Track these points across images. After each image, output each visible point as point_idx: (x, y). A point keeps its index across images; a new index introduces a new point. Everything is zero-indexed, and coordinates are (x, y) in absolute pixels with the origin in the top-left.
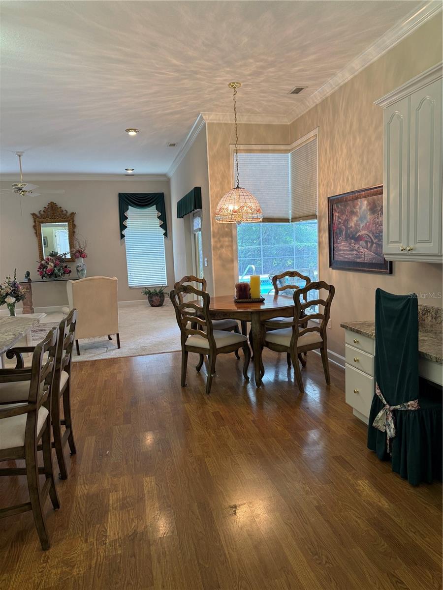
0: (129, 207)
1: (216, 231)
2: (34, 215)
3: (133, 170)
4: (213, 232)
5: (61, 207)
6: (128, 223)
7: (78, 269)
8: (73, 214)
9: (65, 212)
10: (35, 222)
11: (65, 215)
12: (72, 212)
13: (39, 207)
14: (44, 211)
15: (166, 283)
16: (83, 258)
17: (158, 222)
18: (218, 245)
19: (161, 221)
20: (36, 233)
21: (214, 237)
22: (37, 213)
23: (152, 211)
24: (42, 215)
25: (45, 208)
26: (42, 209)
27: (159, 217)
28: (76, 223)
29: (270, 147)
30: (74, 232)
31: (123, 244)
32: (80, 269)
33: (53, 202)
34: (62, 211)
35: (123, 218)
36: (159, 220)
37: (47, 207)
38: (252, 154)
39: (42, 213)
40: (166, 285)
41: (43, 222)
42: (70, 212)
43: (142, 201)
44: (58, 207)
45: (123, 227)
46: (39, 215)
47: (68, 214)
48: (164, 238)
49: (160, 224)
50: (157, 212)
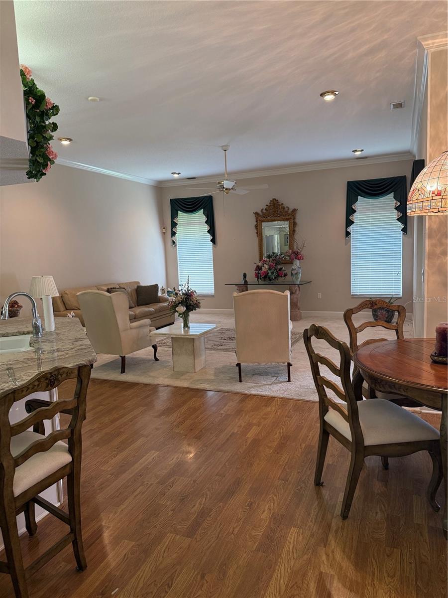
0: (359, 197)
2: (256, 214)
3: (362, 150)
5: (283, 204)
6: (355, 217)
8: (295, 211)
9: (286, 209)
10: (257, 221)
11: (287, 212)
12: (294, 208)
13: (261, 205)
14: (266, 210)
15: (401, 293)
16: (299, 260)
17: (395, 214)
19: (399, 213)
20: (257, 233)
22: (260, 212)
23: (389, 200)
24: (264, 214)
25: (267, 205)
26: (265, 207)
27: (397, 208)
28: (297, 221)
30: (294, 231)
31: (348, 243)
32: (294, 272)
33: (275, 199)
34: (284, 208)
35: (350, 211)
36: (396, 211)
37: (269, 205)
39: (264, 211)
40: (401, 296)
41: (264, 221)
42: (291, 208)
43: (375, 188)
44: (280, 204)
45: (349, 223)
46: (261, 214)
47: (290, 212)
48: (402, 235)
49: (398, 216)
50: (395, 202)
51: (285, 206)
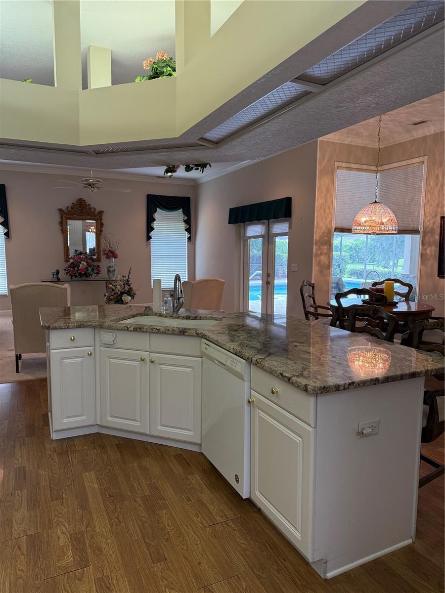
0: (158, 209)
1: (318, 239)
2: (61, 210)
4: (316, 240)
5: (89, 205)
6: (155, 225)
7: (110, 269)
8: (101, 213)
9: (93, 210)
10: (62, 218)
11: (93, 213)
12: (100, 210)
13: (66, 202)
14: (72, 208)
16: (115, 258)
17: (183, 226)
18: (319, 253)
19: (186, 225)
20: (62, 230)
21: (316, 245)
22: (64, 209)
23: (179, 214)
24: (69, 211)
25: (73, 204)
26: (70, 205)
27: (185, 221)
28: (103, 222)
29: (365, 167)
30: (101, 231)
31: (148, 245)
32: (111, 269)
33: (82, 199)
34: (91, 208)
35: (150, 220)
36: (184, 223)
37: (75, 203)
38: (350, 172)
39: (69, 209)
41: (70, 219)
42: (98, 210)
43: (171, 203)
44: (87, 204)
45: (150, 229)
46: (66, 211)
47: (97, 212)
48: (187, 242)
49: (185, 227)
50: (183, 216)
51: (92, 208)
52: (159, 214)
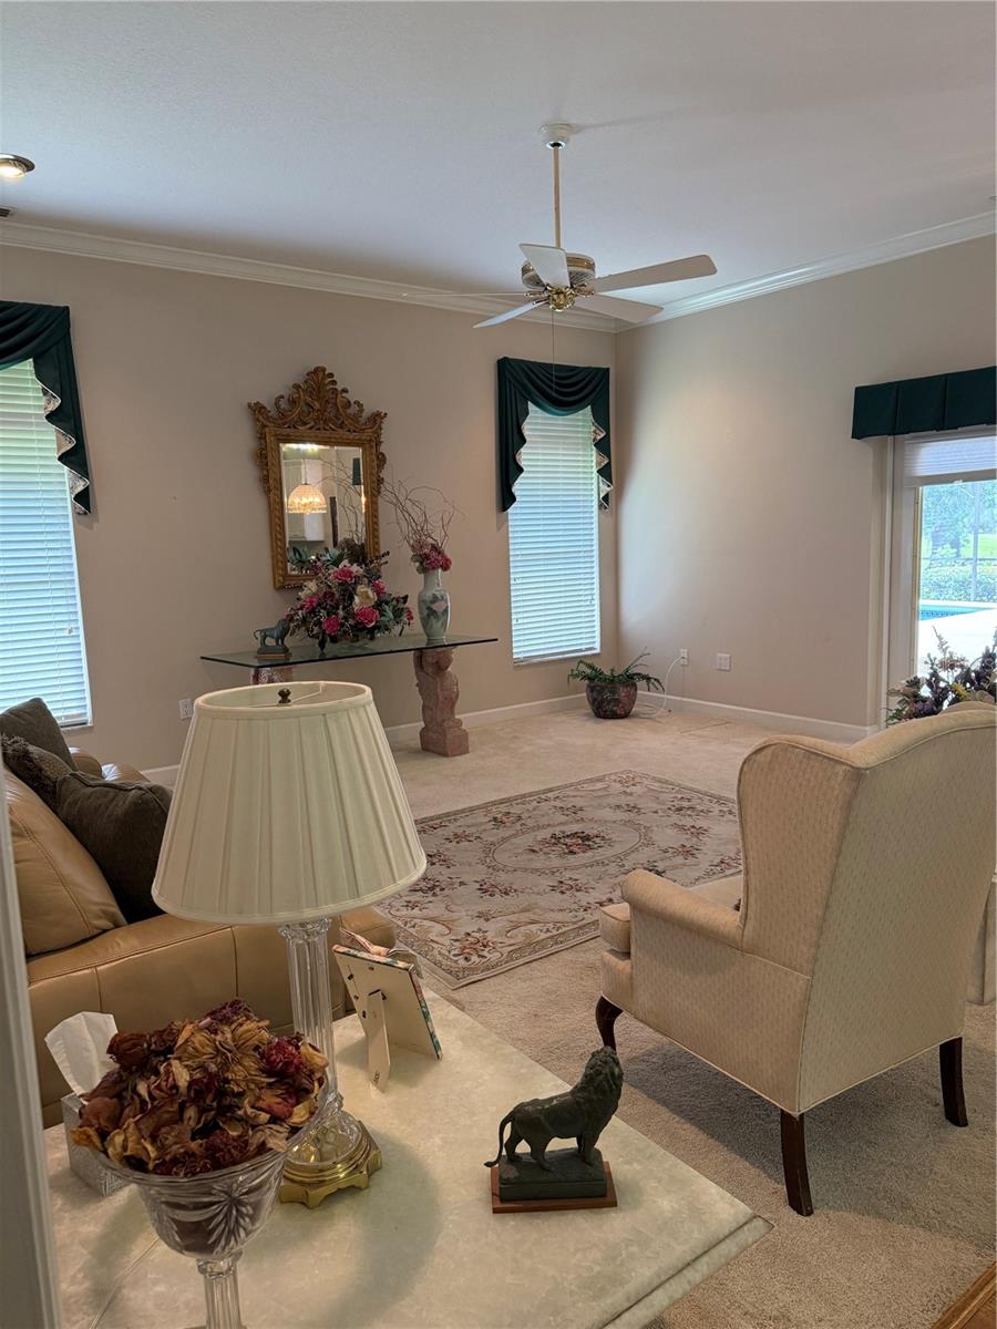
2: (257, 410)
5: (345, 391)
6: (525, 456)
8: (377, 418)
9: (353, 410)
10: (262, 437)
11: (356, 418)
12: (375, 411)
13: (271, 384)
14: (292, 401)
15: (598, 646)
16: (446, 569)
17: (593, 459)
19: (601, 457)
20: (265, 479)
22: (267, 402)
23: (581, 422)
24: (283, 415)
25: (295, 387)
26: (286, 392)
27: (597, 445)
28: (383, 449)
30: (380, 481)
33: (324, 370)
34: (349, 404)
35: (510, 440)
36: (596, 452)
37: (302, 386)
39: (283, 404)
40: (598, 651)
41: (288, 438)
42: (368, 410)
43: (563, 388)
44: (339, 388)
45: (508, 470)
46: (273, 413)
47: (365, 414)
48: (595, 508)
49: (598, 463)
50: (593, 428)
51: (352, 402)
52: (537, 422)
